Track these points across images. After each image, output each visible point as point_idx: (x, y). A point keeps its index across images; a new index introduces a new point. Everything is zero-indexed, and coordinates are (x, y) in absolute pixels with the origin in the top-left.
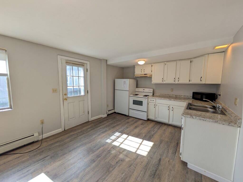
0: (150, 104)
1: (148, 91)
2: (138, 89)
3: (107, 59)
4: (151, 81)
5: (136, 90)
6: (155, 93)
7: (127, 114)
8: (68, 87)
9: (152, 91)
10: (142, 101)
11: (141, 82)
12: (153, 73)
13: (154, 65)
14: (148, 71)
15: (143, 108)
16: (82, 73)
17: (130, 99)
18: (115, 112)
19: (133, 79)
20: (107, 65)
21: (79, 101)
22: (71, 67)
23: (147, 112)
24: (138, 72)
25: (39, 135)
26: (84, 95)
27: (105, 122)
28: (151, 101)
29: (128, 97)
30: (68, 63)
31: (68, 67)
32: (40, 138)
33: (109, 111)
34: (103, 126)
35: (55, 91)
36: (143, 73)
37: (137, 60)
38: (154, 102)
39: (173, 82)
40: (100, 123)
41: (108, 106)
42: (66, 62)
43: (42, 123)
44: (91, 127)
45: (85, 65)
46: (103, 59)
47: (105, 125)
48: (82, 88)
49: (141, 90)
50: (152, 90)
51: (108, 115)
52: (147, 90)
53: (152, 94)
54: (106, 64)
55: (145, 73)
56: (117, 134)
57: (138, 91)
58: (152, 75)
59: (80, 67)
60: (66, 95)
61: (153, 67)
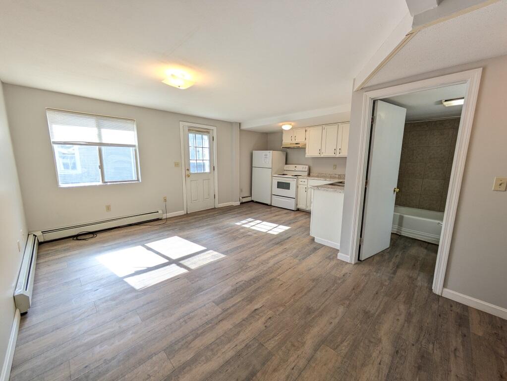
0: (299, 186)
1: (302, 169)
2: (287, 167)
3: (240, 122)
4: (305, 153)
5: (285, 169)
6: (311, 171)
7: (269, 203)
8: (191, 161)
9: (307, 169)
10: (289, 183)
11: (293, 156)
12: (307, 142)
13: (308, 129)
14: (300, 139)
15: (291, 192)
16: (206, 144)
17: (273, 180)
18: (252, 201)
19: (279, 151)
20: (241, 130)
21: (204, 180)
22: (194, 135)
23: (296, 198)
24: (287, 141)
25: (163, 213)
26: (210, 173)
27: (236, 210)
28: (301, 183)
29: (271, 177)
30: (191, 130)
31: (191, 136)
32: (164, 216)
33: (242, 198)
34: (234, 213)
35: (177, 165)
36: (294, 142)
37: (281, 124)
38: (306, 183)
39: (332, 155)
40: (230, 210)
41: (241, 191)
42: (189, 130)
43: (165, 200)
44: (218, 213)
45: (211, 131)
46: (236, 123)
47: (236, 212)
48: (207, 163)
49: (291, 167)
50: (307, 167)
51: (242, 203)
52: (299, 168)
53: (306, 173)
54: (240, 128)
55: (297, 141)
56: (250, 219)
57: (287, 169)
58: (305, 145)
59: (205, 135)
60: (188, 170)
61: (307, 133)
